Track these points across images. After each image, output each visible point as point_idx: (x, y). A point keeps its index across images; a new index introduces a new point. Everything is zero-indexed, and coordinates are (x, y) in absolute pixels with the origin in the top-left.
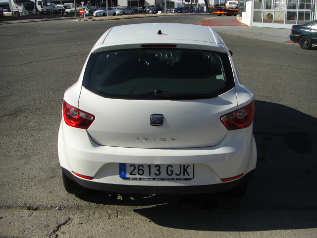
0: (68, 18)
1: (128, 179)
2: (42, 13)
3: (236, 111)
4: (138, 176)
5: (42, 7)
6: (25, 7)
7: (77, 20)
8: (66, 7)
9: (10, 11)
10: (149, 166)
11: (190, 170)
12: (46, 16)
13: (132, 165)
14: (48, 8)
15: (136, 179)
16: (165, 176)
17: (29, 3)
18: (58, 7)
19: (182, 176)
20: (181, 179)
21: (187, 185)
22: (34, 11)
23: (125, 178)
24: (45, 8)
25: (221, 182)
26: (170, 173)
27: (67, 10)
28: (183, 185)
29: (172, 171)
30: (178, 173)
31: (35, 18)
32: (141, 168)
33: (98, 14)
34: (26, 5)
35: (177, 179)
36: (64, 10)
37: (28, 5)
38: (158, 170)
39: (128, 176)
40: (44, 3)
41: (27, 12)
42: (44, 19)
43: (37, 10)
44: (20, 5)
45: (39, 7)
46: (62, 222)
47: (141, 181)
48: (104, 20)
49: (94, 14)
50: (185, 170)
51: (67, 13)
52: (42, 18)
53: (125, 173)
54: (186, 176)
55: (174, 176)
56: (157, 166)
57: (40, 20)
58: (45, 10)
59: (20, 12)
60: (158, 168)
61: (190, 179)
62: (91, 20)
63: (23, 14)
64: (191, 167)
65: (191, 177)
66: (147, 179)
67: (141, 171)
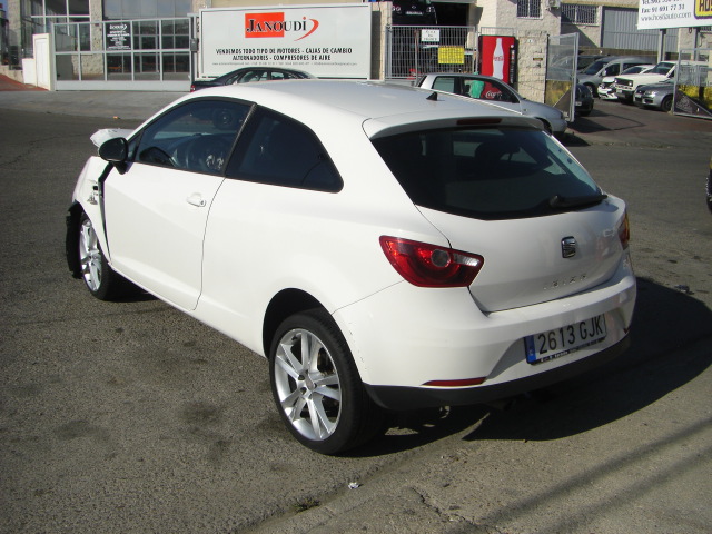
1: (539, 362)
4: (550, 353)
10: (561, 330)
11: (602, 323)
13: (542, 335)
15: (547, 359)
16: (579, 342)
19: (594, 337)
20: (595, 342)
23: (534, 362)
26: (584, 335)
29: (585, 331)
30: (592, 332)
32: (552, 337)
35: (592, 343)
38: (572, 334)
39: (538, 356)
47: (555, 361)
50: (597, 325)
53: (534, 352)
54: (599, 336)
55: (589, 339)
60: (570, 331)
61: (602, 339)
64: (602, 319)
65: (604, 334)
66: (560, 355)
67: (553, 342)
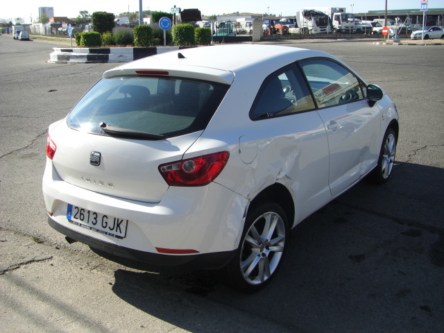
0: (373, 39)
1: (73, 222)
2: (339, 31)
3: (182, 161)
4: (79, 221)
5: (340, 23)
6: (316, 22)
7: (378, 43)
8: (374, 25)
9: (296, 26)
10: (89, 212)
11: (123, 226)
12: (342, 36)
13: (76, 207)
14: (347, 25)
15: (77, 224)
16: (99, 226)
17: (322, 17)
18: (363, 24)
19: (114, 232)
20: (113, 235)
21: (119, 245)
22: (328, 29)
23: (70, 221)
24: (344, 25)
25: (156, 252)
26: (104, 225)
27: (375, 29)
28: (115, 243)
29: (106, 223)
30: (112, 227)
31: (328, 38)
32: (82, 212)
33: (418, 36)
34: (318, 20)
35: (110, 234)
36: (371, 28)
37: (320, 19)
38: (95, 218)
39: (73, 219)
40: (344, 17)
41: (319, 30)
42: (339, 40)
43: (332, 26)
44: (310, 19)
45: (336, 24)
46: (36, 259)
47: (81, 228)
48: (415, 44)
49: (412, 36)
50: (118, 225)
51: (375, 32)
52: (336, 38)
53: (71, 215)
54: (118, 233)
55: (107, 230)
56: (95, 213)
57: (334, 40)
58: (343, 28)
59: (310, 28)
60: (95, 216)
61: (121, 238)
62: (397, 44)
63: (313, 32)
64: (124, 223)
65: (123, 235)
66: (85, 227)
67: (82, 216)
